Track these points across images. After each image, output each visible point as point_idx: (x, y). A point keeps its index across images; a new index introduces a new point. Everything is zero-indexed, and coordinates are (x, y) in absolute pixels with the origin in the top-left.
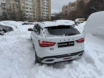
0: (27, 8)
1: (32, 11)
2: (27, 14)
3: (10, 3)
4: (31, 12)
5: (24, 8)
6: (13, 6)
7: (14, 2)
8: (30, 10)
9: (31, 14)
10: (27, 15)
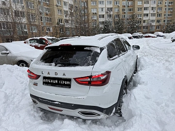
0: (146, 9)
1: (155, 12)
2: (145, 18)
3: (118, 6)
4: (153, 15)
5: (141, 9)
6: (123, 10)
7: (125, 3)
8: (152, 12)
9: (154, 18)
10: (144, 21)
